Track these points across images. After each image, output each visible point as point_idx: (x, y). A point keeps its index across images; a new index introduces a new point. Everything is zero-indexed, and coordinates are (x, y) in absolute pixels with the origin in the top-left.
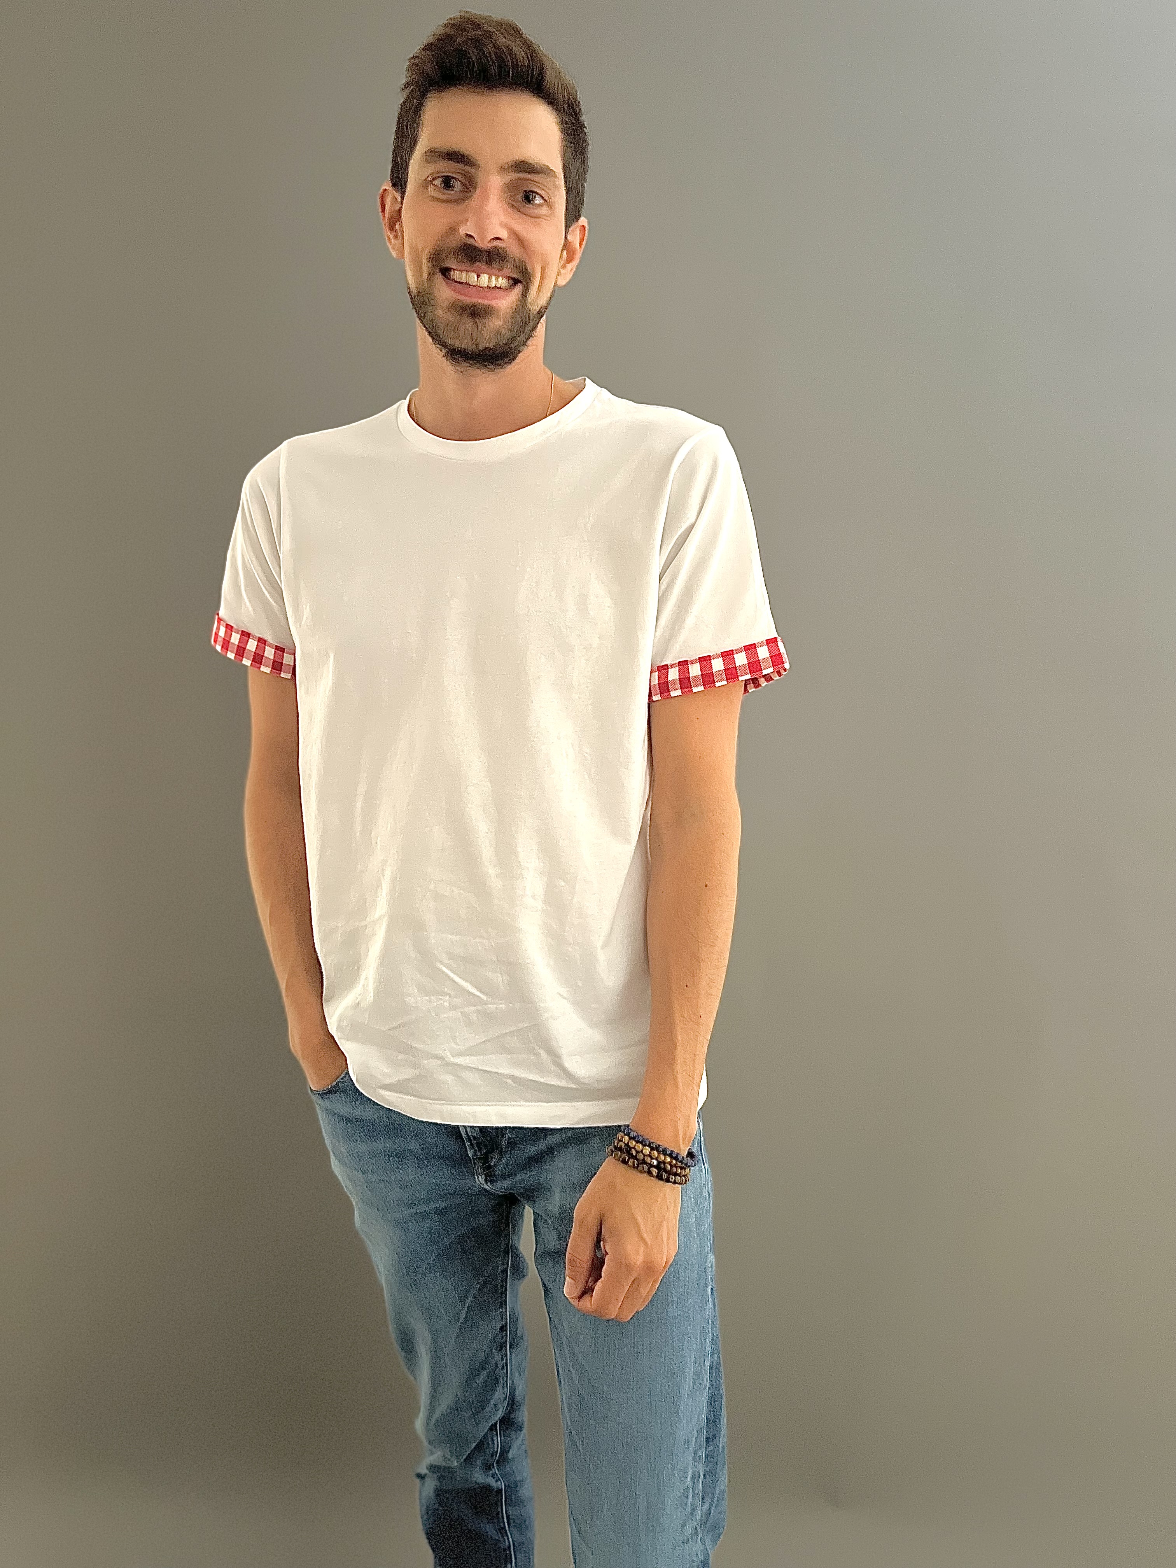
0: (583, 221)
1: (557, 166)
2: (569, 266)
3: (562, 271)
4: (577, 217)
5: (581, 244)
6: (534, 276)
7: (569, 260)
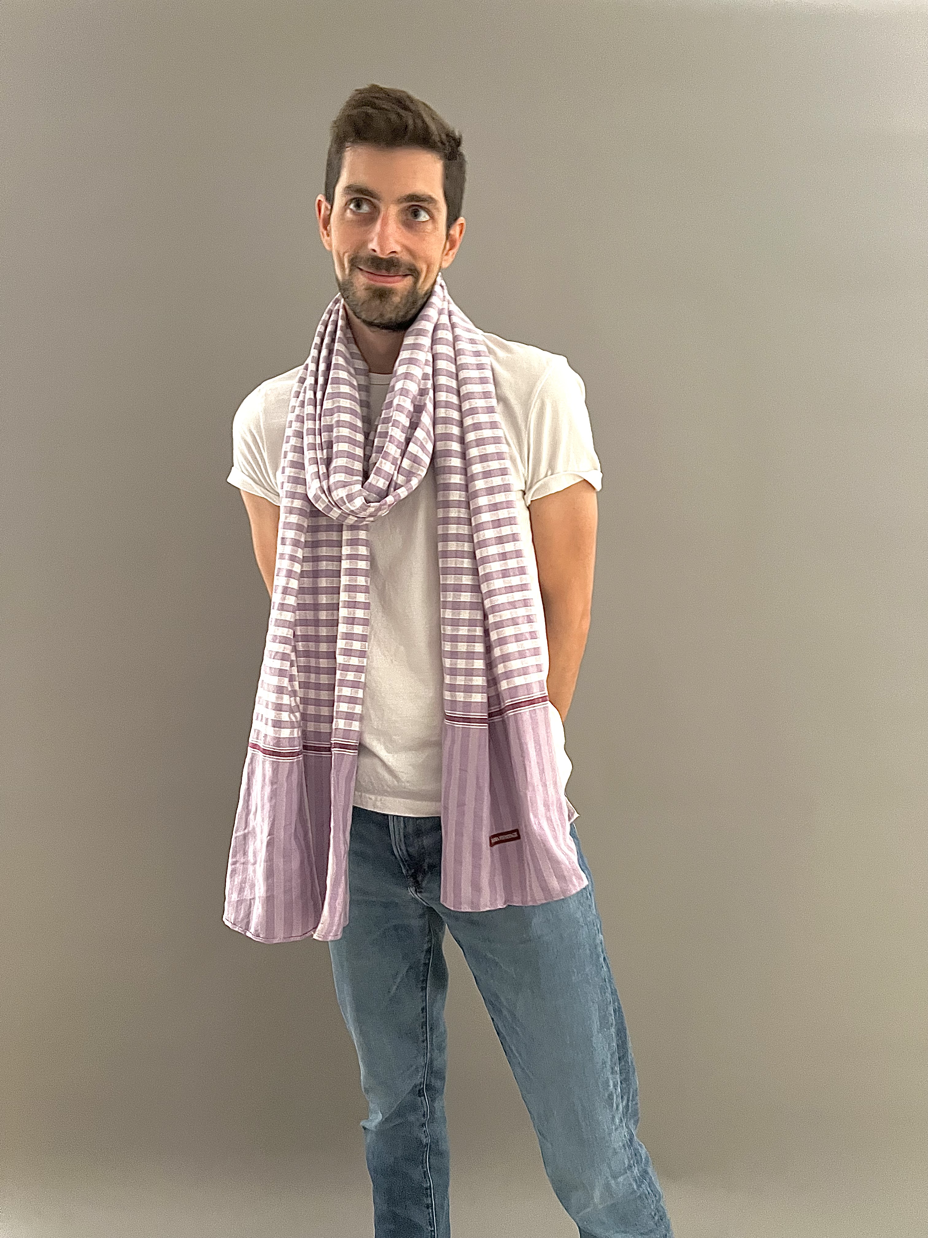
0: (461, 220)
1: (438, 194)
2: (451, 253)
3: (446, 258)
4: (456, 219)
5: (460, 235)
6: (422, 271)
7: (450, 249)
